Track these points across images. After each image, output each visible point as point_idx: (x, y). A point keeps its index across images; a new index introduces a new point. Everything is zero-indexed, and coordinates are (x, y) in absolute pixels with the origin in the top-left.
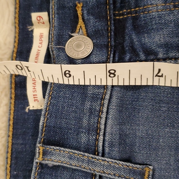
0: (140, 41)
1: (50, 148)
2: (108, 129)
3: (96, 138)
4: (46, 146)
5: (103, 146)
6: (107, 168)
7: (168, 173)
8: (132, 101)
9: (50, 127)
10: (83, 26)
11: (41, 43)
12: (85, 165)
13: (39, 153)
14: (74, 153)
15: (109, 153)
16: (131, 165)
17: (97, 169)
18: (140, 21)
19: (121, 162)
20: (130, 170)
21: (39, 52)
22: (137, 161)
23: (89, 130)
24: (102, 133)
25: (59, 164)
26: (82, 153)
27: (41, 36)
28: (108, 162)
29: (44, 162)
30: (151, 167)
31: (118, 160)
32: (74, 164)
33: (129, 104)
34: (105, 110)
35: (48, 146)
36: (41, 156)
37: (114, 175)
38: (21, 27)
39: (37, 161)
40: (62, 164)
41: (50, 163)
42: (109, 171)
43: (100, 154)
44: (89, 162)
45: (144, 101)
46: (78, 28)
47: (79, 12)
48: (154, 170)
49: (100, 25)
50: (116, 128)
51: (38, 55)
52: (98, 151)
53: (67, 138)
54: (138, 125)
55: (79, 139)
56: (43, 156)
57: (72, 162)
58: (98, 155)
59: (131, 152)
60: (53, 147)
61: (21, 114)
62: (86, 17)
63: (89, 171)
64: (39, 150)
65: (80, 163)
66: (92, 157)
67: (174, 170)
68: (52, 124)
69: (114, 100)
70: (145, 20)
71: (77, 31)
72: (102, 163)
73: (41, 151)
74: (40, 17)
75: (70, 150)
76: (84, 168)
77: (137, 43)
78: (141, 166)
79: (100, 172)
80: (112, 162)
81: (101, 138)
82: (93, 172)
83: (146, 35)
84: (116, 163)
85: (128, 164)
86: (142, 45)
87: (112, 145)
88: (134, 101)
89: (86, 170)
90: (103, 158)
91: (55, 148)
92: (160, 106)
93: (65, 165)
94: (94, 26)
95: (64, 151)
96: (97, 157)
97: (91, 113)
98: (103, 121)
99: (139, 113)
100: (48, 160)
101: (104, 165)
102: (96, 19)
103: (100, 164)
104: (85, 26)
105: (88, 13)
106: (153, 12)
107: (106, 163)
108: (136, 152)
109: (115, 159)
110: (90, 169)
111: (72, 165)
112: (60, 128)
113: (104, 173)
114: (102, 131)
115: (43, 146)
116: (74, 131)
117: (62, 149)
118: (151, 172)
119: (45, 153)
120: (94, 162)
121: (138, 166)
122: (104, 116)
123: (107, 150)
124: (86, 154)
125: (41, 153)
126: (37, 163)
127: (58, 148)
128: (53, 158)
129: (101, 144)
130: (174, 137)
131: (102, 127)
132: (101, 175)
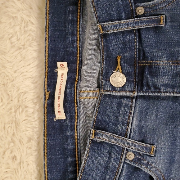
0: (152, 81)
1: (100, 131)
2: (134, 123)
3: (127, 127)
4: (97, 130)
5: (130, 132)
6: (131, 145)
7: (164, 150)
8: (146, 110)
9: (98, 120)
10: (120, 68)
11: (62, 80)
12: (119, 142)
13: (92, 134)
14: (113, 135)
15: (133, 136)
16: (144, 144)
17: (126, 145)
18: (153, 69)
19: (139, 142)
20: (144, 147)
21: (61, 85)
22: (147, 142)
23: (123, 123)
24: (130, 125)
25: (104, 141)
26: (118, 136)
27: (62, 75)
28: (132, 142)
29: (95, 139)
30: (155, 146)
31: (137, 141)
32: (113, 142)
33: (144, 111)
34: (132, 112)
35: (98, 130)
36: (93, 136)
37: (135, 149)
38: (50, 69)
39: (90, 138)
40: (106, 141)
41: (99, 140)
42: (132, 147)
43: (128, 137)
44: (121, 141)
45: (152, 110)
46: (117, 69)
47: (119, 61)
48: (156, 148)
49: (130, 69)
50: (137, 123)
51: (60, 87)
52: (127, 135)
53: (109, 127)
54: (148, 122)
55: (117, 128)
56: (94, 135)
57: (111, 140)
58: (127, 137)
59: (144, 137)
60: (101, 131)
61: (51, 122)
62: (122, 64)
63: (121, 146)
64: (93, 132)
65: (116, 141)
66: (123, 138)
67: (168, 148)
68: (100, 118)
69: (137, 108)
70: (155, 69)
71: (117, 70)
72: (129, 142)
73: (94, 133)
74: (62, 64)
75: (111, 134)
76: (118, 144)
77: (150, 82)
78: (150, 145)
79: (127, 147)
80: (134, 142)
81: (130, 127)
82: (123, 147)
83: (155, 78)
84: (136, 142)
85: (143, 144)
86: (153, 83)
87: (135, 132)
88: (147, 110)
89: (119, 145)
90: (129, 139)
91: (102, 132)
92: (160, 114)
93: (107, 142)
94: (127, 70)
95: (107, 134)
96: (126, 139)
97: (124, 114)
98: (131, 118)
99: (149, 116)
100: (98, 138)
101: (129, 143)
102: (128, 66)
103: (128, 142)
104: (121, 68)
105: (124, 62)
106: (160, 65)
107: (131, 142)
108: (147, 137)
109: (135, 140)
110: (122, 145)
111: (111, 142)
112: (105, 121)
113: (130, 148)
114: (131, 124)
115: (95, 130)
116: (113, 123)
117: (106, 132)
118: (155, 149)
119: (96, 134)
120: (124, 141)
121: (148, 145)
122: (132, 115)
123: (132, 134)
124: (120, 137)
125: (94, 134)
126: (90, 139)
127: (104, 132)
128: (101, 137)
129: (129, 131)
130: (168, 130)
131: (131, 121)
132: (128, 148)
